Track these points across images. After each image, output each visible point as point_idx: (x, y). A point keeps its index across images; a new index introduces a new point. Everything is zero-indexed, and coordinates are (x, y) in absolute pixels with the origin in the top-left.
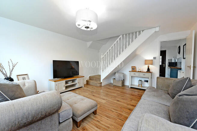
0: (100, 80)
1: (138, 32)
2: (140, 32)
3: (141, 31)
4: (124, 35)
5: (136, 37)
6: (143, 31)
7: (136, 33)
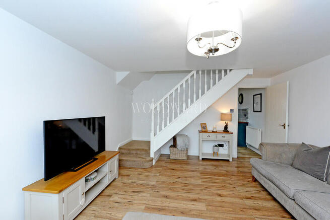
0: (149, 154)
1: (223, 72)
2: (226, 71)
3: (228, 71)
4: (200, 72)
5: (220, 78)
6: (231, 70)
7: (220, 71)
